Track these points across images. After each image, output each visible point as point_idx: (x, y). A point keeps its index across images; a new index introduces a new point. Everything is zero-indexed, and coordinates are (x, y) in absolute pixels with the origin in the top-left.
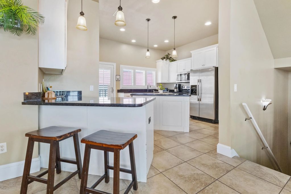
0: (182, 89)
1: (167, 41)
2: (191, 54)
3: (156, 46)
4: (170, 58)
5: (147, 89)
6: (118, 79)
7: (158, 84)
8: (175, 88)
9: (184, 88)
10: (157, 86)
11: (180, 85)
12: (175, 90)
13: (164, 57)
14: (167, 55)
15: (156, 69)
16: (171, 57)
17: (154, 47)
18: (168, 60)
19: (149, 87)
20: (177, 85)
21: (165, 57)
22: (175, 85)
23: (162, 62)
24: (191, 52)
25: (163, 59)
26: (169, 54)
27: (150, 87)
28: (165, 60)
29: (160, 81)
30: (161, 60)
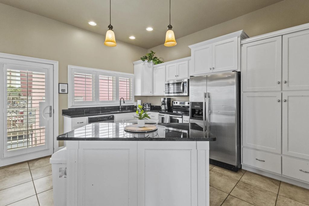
0: (172, 105)
1: (150, 29)
2: (190, 50)
3: (132, 38)
4: (154, 58)
5: (119, 105)
6: (63, 90)
7: (137, 98)
8: (163, 104)
9: (175, 104)
10: (136, 101)
11: (169, 100)
12: (163, 108)
13: (146, 57)
14: (150, 54)
15: (132, 74)
16: (156, 58)
17: (130, 39)
18: (152, 61)
19: (122, 103)
20: (165, 99)
21: (148, 56)
22: (162, 100)
23: (143, 63)
24: (190, 47)
25: (143, 59)
26: (153, 52)
27: (124, 102)
28: (146, 61)
29: (139, 94)
30: (141, 61)
